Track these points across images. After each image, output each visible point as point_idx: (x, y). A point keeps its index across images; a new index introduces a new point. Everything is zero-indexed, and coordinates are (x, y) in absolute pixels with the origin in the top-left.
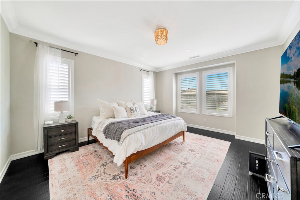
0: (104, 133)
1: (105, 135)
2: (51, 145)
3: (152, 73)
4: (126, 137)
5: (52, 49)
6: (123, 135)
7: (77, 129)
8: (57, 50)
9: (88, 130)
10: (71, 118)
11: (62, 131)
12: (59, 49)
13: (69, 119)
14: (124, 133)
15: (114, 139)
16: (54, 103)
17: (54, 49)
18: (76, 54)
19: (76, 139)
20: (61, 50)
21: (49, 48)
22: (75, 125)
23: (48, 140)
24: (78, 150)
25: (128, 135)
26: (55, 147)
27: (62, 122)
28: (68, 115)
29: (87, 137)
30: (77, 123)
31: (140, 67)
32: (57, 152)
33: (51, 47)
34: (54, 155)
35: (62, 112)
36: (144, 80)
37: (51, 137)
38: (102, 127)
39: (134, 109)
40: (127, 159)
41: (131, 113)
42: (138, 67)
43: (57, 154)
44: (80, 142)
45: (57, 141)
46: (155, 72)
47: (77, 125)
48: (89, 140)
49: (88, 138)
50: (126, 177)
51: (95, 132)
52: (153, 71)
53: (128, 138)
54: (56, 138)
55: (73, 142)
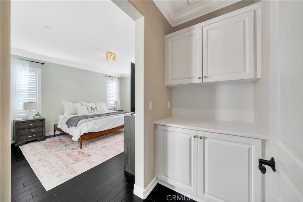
0: (67, 124)
1: (67, 125)
2: (22, 136)
3: (117, 78)
4: (81, 123)
5: (21, 60)
6: (79, 123)
7: (44, 124)
8: (25, 61)
9: (54, 125)
10: (38, 115)
11: (31, 125)
12: (28, 61)
13: (36, 117)
14: (80, 121)
15: (73, 126)
16: (23, 103)
17: (23, 61)
18: (43, 64)
19: (43, 132)
20: (29, 61)
21: (18, 60)
22: (43, 121)
23: (19, 132)
24: (45, 140)
25: (83, 123)
26: (24, 137)
27: (31, 118)
28: (36, 113)
29: (53, 132)
30: (45, 119)
31: (105, 73)
32: (27, 141)
33: (20, 59)
34: (23, 143)
35: (30, 111)
36: (109, 84)
37: (21, 129)
38: (65, 121)
39: (95, 108)
40: (81, 136)
41: (92, 111)
42: (103, 74)
43: (27, 143)
44: (46, 135)
45: (26, 132)
46: (120, 78)
47: (44, 121)
48: (55, 134)
49: (55, 133)
50: (81, 148)
51: (60, 125)
52: (117, 77)
53: (82, 124)
54: (26, 130)
55: (41, 134)
